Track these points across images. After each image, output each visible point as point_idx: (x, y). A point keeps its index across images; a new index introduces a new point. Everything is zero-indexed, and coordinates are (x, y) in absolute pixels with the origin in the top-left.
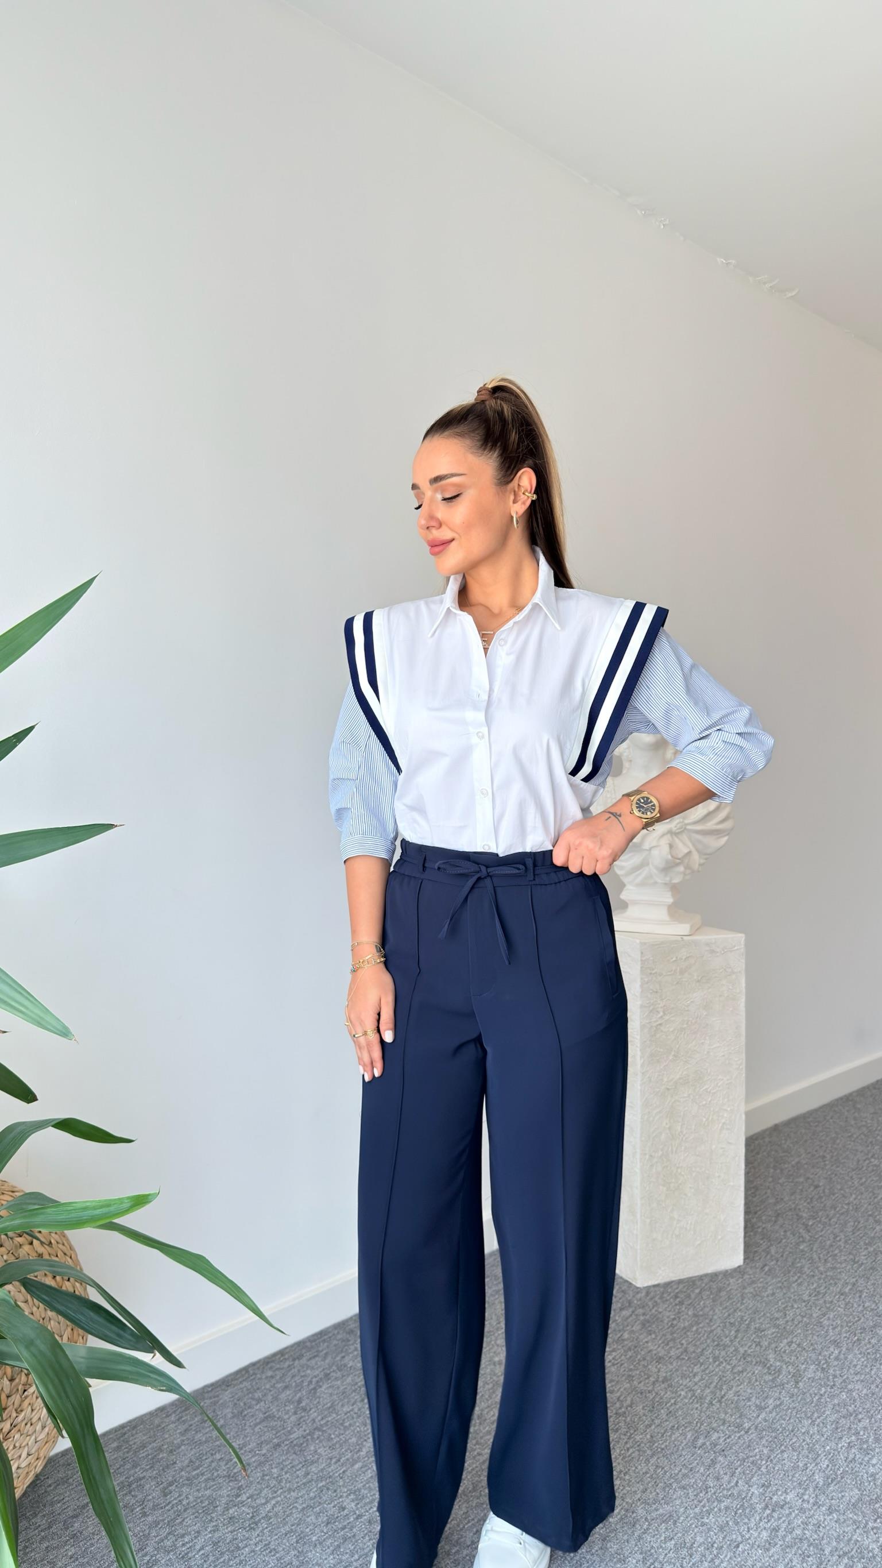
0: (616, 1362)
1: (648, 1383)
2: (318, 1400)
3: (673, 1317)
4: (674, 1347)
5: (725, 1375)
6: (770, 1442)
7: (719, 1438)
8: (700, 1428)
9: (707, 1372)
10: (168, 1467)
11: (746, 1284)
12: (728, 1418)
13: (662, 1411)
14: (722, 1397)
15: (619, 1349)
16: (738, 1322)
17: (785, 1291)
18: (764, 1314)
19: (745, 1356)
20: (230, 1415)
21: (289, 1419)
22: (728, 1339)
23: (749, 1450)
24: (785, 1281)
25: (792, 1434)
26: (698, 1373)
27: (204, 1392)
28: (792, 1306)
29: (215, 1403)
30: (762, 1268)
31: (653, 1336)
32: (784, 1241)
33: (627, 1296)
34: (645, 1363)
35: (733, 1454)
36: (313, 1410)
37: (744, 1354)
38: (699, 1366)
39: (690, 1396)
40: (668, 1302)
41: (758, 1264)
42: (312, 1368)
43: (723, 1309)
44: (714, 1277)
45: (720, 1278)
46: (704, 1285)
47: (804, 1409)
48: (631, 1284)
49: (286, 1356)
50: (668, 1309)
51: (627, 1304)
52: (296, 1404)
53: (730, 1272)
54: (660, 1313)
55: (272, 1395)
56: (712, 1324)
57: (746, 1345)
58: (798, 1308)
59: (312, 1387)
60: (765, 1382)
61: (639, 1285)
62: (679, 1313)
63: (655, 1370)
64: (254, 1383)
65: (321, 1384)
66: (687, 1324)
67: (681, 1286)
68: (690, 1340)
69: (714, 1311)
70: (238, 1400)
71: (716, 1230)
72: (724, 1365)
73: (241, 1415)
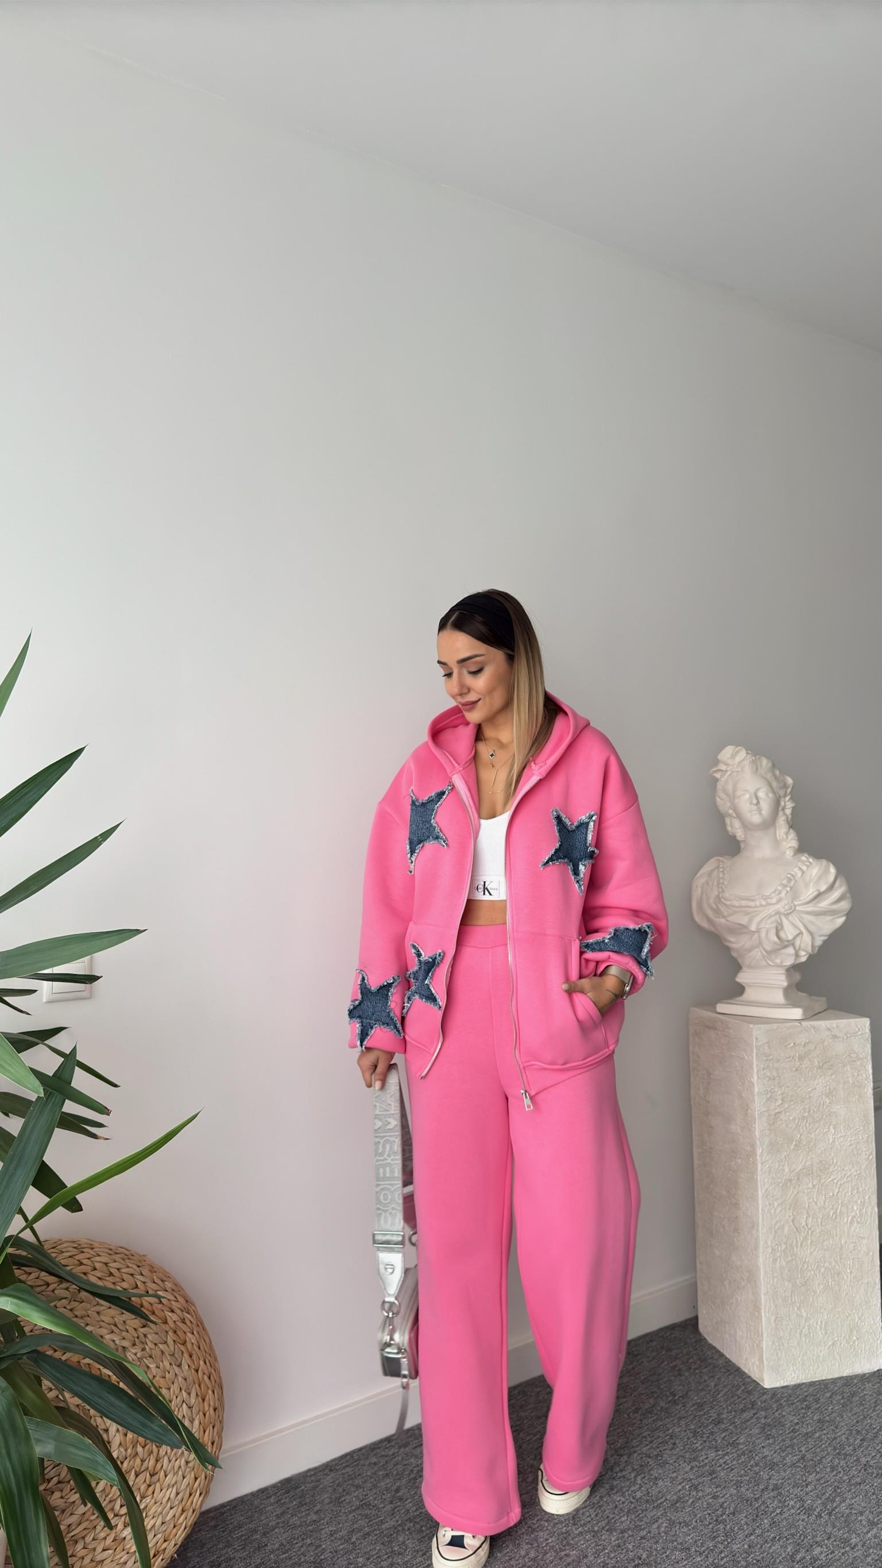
0: (727, 1467)
1: (756, 1490)
3: (796, 1421)
4: (791, 1454)
5: (840, 1486)
6: (876, 1561)
7: (822, 1553)
9: (822, 1482)
12: (835, 1532)
13: (766, 1521)
14: (833, 1510)
15: (733, 1453)
20: (327, 1501)
21: (384, 1508)
22: (851, 1448)
26: (812, 1482)
27: (307, 1476)
29: (316, 1487)
31: (771, 1441)
33: (752, 1397)
34: (756, 1469)
36: (409, 1500)
37: (865, 1465)
38: (814, 1474)
39: (798, 1506)
40: (794, 1406)
43: (852, 1415)
44: (848, 1381)
45: (855, 1381)
46: (836, 1388)
48: (758, 1384)
49: (393, 1443)
50: (792, 1413)
51: (751, 1405)
53: (867, 1375)
54: (783, 1416)
55: (371, 1483)
56: (837, 1431)
59: (412, 1476)
61: (767, 1384)
63: (765, 1476)
64: (357, 1469)
66: (810, 1430)
67: (811, 1389)
68: (811, 1447)
69: (842, 1417)
70: (338, 1486)
71: (851, 1331)
72: (841, 1476)
73: (338, 1501)
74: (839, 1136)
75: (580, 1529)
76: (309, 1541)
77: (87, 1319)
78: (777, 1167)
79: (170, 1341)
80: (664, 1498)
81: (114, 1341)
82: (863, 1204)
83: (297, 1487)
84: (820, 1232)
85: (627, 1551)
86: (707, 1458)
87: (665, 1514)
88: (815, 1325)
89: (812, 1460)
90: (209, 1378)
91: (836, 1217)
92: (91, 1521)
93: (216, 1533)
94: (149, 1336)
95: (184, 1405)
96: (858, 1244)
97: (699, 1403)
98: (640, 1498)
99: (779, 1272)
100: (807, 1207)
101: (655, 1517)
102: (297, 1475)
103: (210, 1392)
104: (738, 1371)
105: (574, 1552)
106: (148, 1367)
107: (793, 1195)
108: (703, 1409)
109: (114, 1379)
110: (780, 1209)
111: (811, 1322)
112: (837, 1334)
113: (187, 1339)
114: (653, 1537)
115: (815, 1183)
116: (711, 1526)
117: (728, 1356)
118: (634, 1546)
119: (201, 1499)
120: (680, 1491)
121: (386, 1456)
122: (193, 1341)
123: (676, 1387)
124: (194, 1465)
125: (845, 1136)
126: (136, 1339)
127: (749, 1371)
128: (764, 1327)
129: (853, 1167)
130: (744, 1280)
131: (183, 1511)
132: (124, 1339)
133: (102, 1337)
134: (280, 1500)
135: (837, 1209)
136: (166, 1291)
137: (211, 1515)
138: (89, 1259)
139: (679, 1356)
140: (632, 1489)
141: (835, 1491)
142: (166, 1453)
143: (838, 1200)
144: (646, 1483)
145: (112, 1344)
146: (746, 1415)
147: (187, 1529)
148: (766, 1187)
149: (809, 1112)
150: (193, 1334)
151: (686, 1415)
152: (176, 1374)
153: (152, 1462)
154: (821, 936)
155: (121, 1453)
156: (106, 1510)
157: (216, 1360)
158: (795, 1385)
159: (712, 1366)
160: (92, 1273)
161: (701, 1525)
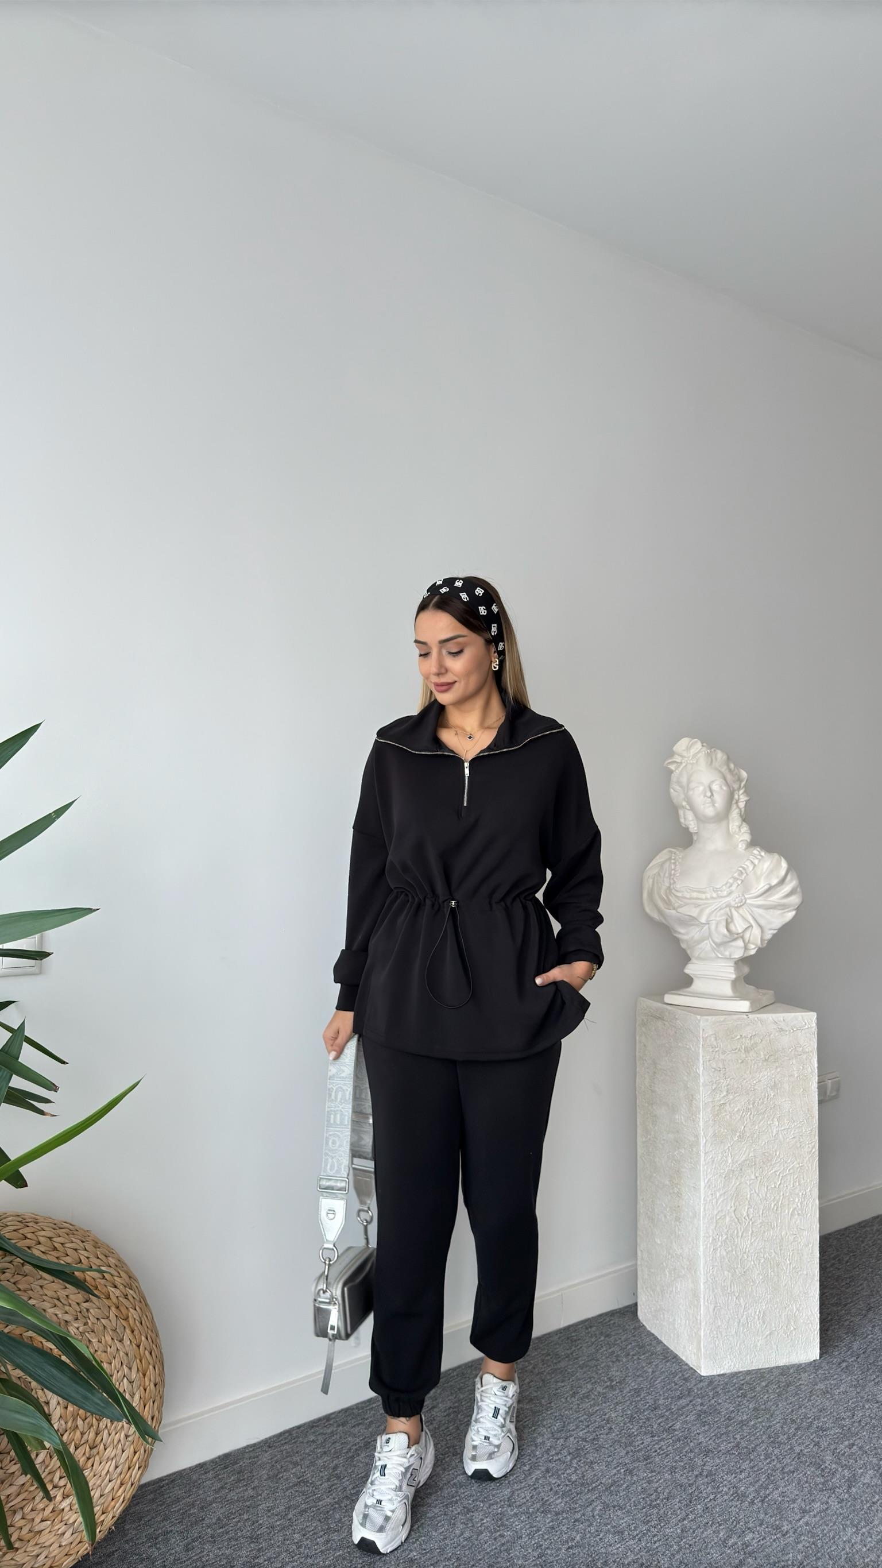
0: (662, 1452)
1: (690, 1476)
2: (353, 1468)
3: (732, 1409)
4: (726, 1441)
5: (774, 1474)
6: (808, 1547)
7: (754, 1538)
8: (735, 1526)
9: (756, 1469)
10: (196, 1523)
11: (818, 1380)
12: (767, 1519)
14: (766, 1497)
15: (669, 1439)
16: (801, 1419)
17: (858, 1391)
18: (831, 1412)
19: (800, 1455)
20: (265, 1477)
21: (321, 1485)
22: (785, 1436)
23: (783, 1554)
24: (862, 1379)
25: (832, 1541)
26: (745, 1470)
28: (864, 1406)
29: (253, 1464)
30: (839, 1364)
31: (706, 1428)
32: (870, 1337)
33: (688, 1384)
34: (692, 1455)
35: (766, 1556)
36: (346, 1479)
38: (748, 1462)
39: (731, 1493)
40: (730, 1394)
41: (835, 1360)
42: (355, 1436)
43: (787, 1404)
44: (784, 1370)
45: (792, 1371)
46: (772, 1377)
47: (850, 1517)
48: (696, 1372)
49: (331, 1422)
50: (728, 1401)
51: (687, 1392)
52: (331, 1471)
53: (803, 1366)
54: (719, 1404)
55: (309, 1460)
56: (772, 1419)
57: (803, 1444)
58: (868, 1409)
59: (350, 1454)
60: (816, 1485)
61: (704, 1372)
62: (739, 1405)
63: (700, 1463)
64: (295, 1446)
65: (359, 1452)
66: (745, 1417)
67: (748, 1378)
68: (745, 1435)
69: (777, 1406)
70: (276, 1463)
71: (789, 1320)
72: (775, 1464)
73: (274, 1477)
74: (783, 1128)
75: (515, 1511)
76: (246, 1517)
77: (30, 1292)
78: (720, 1158)
79: (112, 1316)
80: (598, 1482)
81: (56, 1315)
82: (804, 1196)
83: (236, 1463)
84: (761, 1223)
85: (561, 1533)
86: (643, 1443)
87: (599, 1498)
88: (753, 1315)
89: (746, 1448)
90: (151, 1354)
91: (777, 1208)
92: (31, 1492)
93: (154, 1507)
94: (91, 1311)
95: (125, 1379)
96: (798, 1236)
97: (636, 1389)
98: (576, 1481)
99: (718, 1260)
100: (748, 1199)
101: (590, 1500)
102: (235, 1451)
103: (151, 1367)
104: (676, 1357)
105: (509, 1533)
106: (90, 1341)
107: (736, 1186)
108: (640, 1395)
109: (56, 1352)
110: (722, 1199)
111: (750, 1312)
112: (775, 1324)
113: (130, 1314)
114: (588, 1520)
115: (757, 1175)
116: (644, 1510)
117: (666, 1344)
118: (568, 1528)
119: (140, 1472)
120: (615, 1475)
121: (325, 1434)
122: (135, 1316)
123: (614, 1373)
124: (134, 1439)
125: (789, 1128)
126: (79, 1314)
127: (687, 1358)
128: (702, 1316)
129: (796, 1160)
130: (684, 1269)
131: (122, 1484)
132: (67, 1313)
133: (44, 1310)
134: (219, 1475)
135: (778, 1202)
136: (110, 1266)
137: (149, 1488)
138: (33, 1233)
139: (618, 1342)
140: (568, 1472)
141: (769, 1478)
142: (106, 1426)
143: (780, 1191)
144: (582, 1467)
145: (55, 1317)
146: (683, 1402)
147: (125, 1502)
148: (709, 1176)
149: (754, 1104)
150: (135, 1310)
151: (622, 1401)
152: (117, 1349)
153: (92, 1435)
154: (771, 929)
155: (61, 1425)
156: (46, 1481)
157: (157, 1335)
158: (732, 1374)
159: (650, 1353)
160: (36, 1247)
161: (634, 1509)
